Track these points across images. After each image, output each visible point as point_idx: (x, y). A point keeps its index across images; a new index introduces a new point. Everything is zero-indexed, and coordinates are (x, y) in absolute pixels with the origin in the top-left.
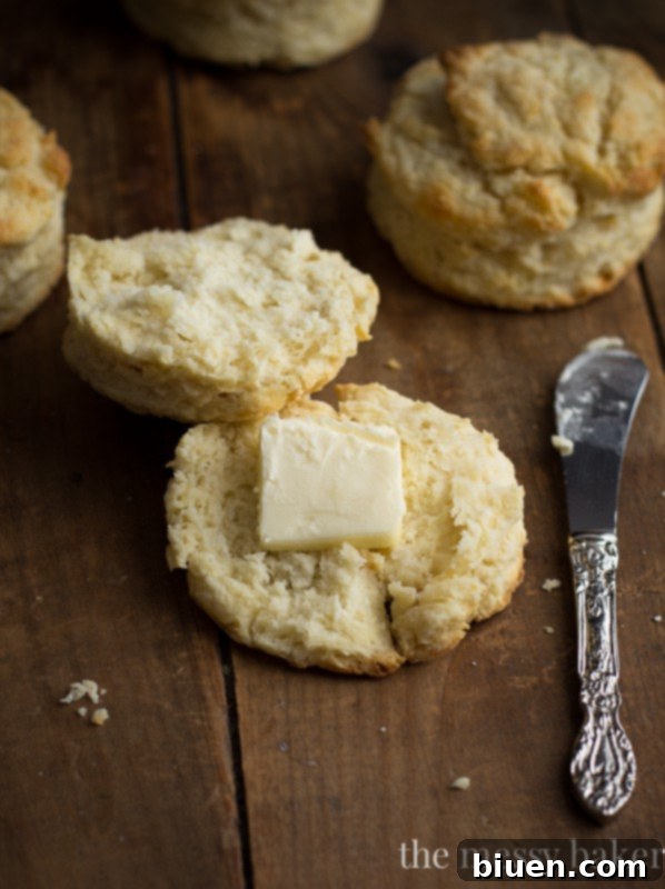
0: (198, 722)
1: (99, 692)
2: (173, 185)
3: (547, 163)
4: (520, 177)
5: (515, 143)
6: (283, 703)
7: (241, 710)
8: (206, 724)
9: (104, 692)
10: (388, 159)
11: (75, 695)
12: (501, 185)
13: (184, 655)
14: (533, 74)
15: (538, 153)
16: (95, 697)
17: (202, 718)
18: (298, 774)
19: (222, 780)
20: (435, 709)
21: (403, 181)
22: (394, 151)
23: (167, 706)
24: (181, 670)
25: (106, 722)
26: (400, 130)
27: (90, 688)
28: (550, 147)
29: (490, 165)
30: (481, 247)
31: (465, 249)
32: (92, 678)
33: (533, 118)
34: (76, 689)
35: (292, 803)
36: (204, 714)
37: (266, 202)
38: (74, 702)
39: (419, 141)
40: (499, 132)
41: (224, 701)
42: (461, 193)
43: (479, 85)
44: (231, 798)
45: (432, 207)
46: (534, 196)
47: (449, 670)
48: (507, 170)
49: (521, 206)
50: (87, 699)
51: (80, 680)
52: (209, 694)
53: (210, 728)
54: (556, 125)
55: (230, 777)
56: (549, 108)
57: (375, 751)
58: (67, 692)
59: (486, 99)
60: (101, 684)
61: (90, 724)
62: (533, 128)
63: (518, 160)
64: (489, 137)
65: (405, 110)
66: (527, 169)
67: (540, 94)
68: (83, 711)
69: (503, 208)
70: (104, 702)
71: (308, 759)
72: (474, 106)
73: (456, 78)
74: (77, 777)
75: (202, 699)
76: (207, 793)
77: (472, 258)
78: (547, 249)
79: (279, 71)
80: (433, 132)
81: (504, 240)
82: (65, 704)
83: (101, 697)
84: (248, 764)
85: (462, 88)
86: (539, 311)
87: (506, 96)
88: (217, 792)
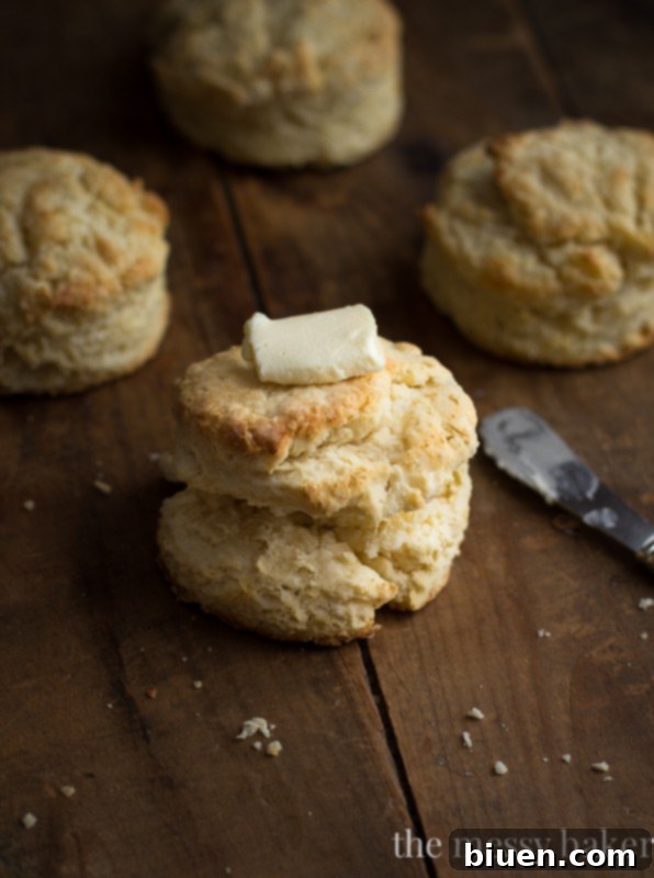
0: (362, 746)
1: (269, 727)
2: (244, 278)
3: (594, 234)
4: (571, 249)
5: (565, 220)
6: (433, 724)
7: (398, 732)
8: (369, 747)
9: (273, 727)
10: (450, 241)
11: (249, 732)
12: (556, 256)
13: (338, 689)
14: (570, 157)
15: (586, 226)
16: (266, 732)
17: (365, 742)
18: (459, 784)
19: (394, 795)
20: (566, 718)
21: (465, 260)
22: (453, 232)
23: (332, 734)
24: (338, 703)
25: (280, 752)
26: (457, 214)
27: (259, 724)
28: (594, 220)
29: (544, 239)
30: (540, 313)
31: (526, 316)
32: (260, 715)
33: (578, 196)
34: (249, 726)
35: (458, 810)
36: (366, 738)
37: (330, 288)
38: (248, 738)
39: (475, 223)
40: (549, 210)
41: (381, 726)
42: (520, 266)
43: (525, 169)
44: (404, 808)
45: (493, 281)
46: (586, 264)
47: (571, 684)
48: (559, 242)
49: (576, 274)
50: (259, 734)
51: (250, 717)
52: (367, 721)
53: (374, 750)
54: (597, 202)
55: (400, 792)
56: (590, 186)
57: (521, 759)
58: (240, 730)
59: (533, 181)
60: (270, 720)
61: (267, 755)
62: (578, 205)
63: (568, 233)
64: (540, 215)
65: (458, 197)
66: (578, 240)
67: (580, 174)
68: (258, 745)
69: (560, 276)
70: (276, 736)
71: (464, 771)
72: (524, 188)
73: (505, 165)
74: (264, 803)
75: (361, 726)
76: (382, 807)
77: (530, 323)
78: (597, 312)
79: (320, 171)
80: (487, 214)
81: (560, 305)
82: (241, 740)
83: (271, 732)
84: (413, 779)
85: (510, 174)
86: (591, 367)
87: (550, 176)
88: (390, 804)
